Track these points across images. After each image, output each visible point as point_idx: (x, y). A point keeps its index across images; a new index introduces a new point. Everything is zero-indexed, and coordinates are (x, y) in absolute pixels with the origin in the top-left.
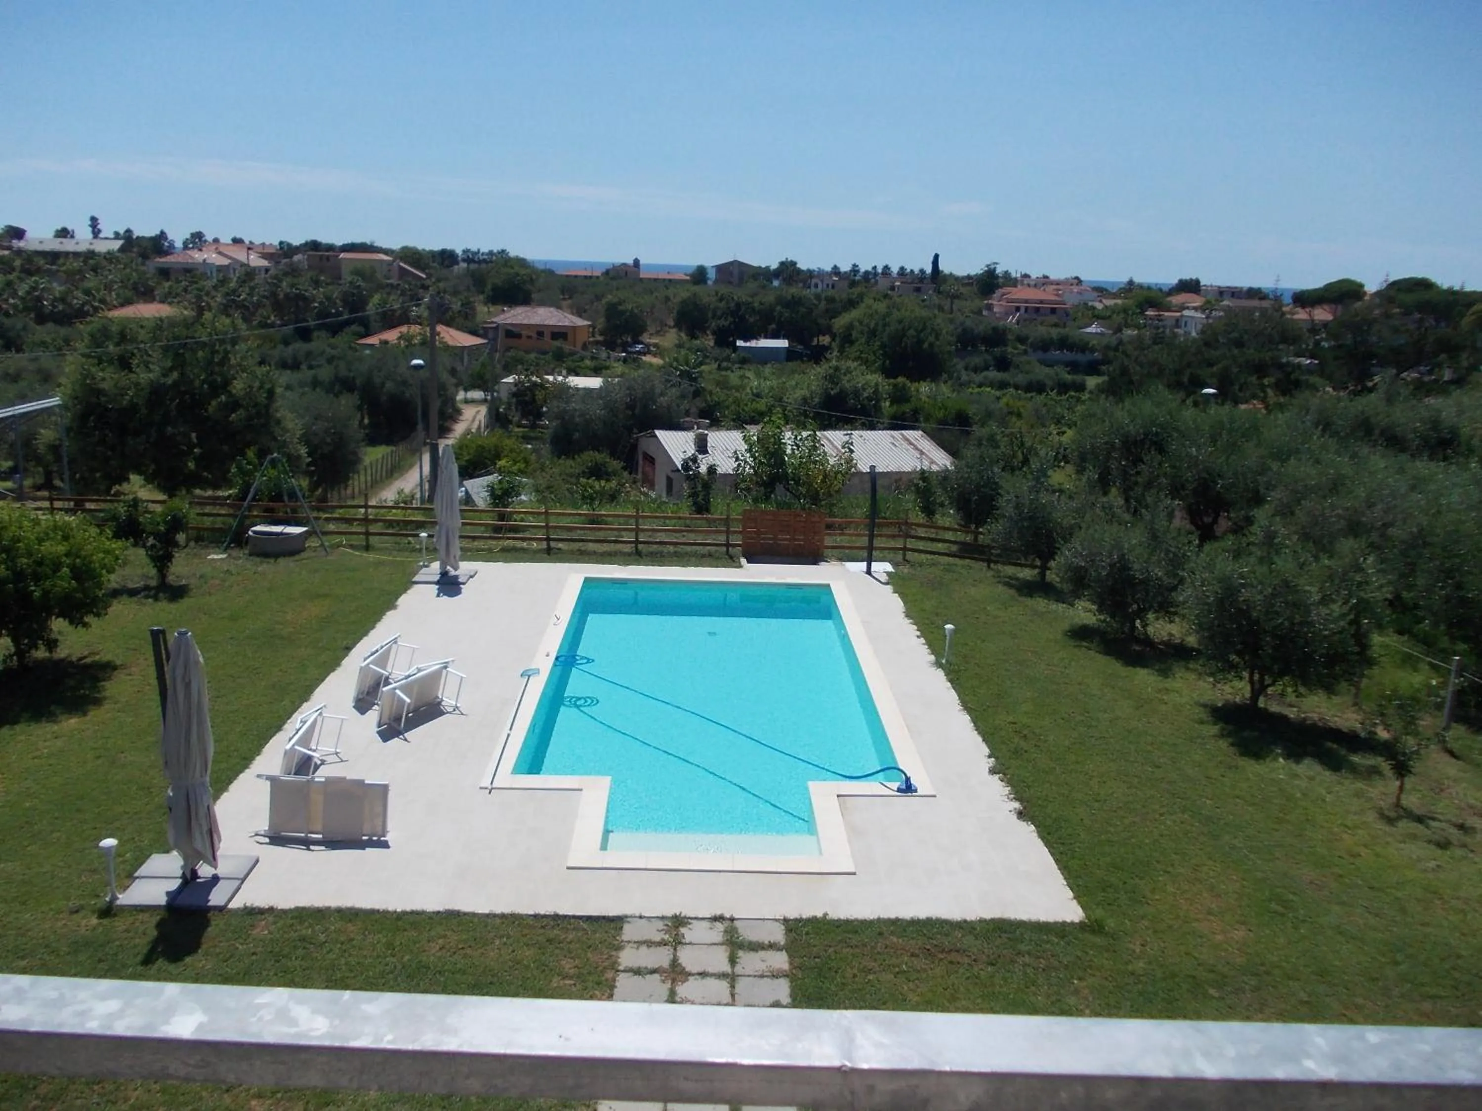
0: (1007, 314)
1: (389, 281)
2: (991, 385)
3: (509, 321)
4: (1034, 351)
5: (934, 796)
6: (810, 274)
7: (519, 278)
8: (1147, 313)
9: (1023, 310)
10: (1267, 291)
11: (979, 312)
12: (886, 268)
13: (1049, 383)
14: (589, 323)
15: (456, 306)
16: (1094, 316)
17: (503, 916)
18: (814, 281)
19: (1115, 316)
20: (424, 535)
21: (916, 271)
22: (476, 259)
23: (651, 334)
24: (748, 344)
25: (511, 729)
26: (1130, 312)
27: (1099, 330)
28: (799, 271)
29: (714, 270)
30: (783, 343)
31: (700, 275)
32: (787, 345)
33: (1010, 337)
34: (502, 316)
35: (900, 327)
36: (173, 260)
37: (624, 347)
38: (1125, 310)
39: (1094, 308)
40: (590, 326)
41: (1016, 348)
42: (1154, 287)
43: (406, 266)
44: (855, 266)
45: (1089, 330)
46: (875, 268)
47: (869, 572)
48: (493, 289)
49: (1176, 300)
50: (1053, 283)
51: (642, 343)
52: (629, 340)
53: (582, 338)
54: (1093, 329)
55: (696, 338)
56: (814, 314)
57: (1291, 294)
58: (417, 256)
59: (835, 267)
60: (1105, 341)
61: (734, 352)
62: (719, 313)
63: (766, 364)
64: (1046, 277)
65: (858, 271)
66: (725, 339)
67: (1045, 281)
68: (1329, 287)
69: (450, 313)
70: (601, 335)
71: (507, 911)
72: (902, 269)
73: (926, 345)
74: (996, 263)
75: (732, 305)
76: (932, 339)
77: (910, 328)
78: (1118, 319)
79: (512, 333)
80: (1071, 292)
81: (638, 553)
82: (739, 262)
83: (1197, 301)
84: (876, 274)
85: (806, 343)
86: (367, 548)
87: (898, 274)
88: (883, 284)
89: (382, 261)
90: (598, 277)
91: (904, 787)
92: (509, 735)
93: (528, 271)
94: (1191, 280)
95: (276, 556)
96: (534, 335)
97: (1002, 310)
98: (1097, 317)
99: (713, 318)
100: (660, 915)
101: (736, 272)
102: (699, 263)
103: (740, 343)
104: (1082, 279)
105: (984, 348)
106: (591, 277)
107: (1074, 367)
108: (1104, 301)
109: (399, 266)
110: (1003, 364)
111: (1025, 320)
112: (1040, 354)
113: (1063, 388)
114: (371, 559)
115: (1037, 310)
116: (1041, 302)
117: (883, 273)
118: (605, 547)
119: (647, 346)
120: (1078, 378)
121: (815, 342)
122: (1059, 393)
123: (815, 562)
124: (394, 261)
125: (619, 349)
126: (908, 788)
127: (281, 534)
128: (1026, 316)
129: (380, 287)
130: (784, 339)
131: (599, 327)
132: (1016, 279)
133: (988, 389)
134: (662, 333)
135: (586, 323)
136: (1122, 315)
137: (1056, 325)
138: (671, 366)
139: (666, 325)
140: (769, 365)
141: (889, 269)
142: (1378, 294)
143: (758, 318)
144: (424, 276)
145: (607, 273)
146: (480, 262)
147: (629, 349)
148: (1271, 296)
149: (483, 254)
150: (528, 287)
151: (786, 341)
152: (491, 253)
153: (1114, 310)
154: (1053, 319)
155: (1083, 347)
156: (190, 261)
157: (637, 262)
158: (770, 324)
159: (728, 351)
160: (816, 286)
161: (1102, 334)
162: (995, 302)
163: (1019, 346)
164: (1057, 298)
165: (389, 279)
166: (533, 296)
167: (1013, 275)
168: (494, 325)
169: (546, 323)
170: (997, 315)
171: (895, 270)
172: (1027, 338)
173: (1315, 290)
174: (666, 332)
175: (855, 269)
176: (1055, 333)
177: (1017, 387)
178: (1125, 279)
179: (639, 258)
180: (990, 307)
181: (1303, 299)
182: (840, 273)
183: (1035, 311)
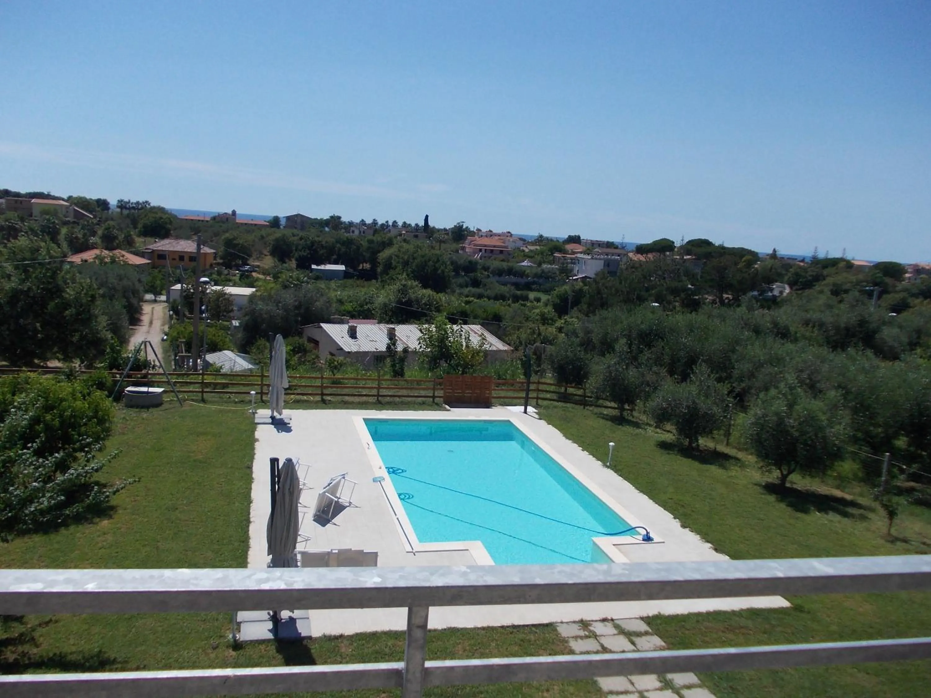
0: (474, 253)
1: (67, 219)
2: (473, 296)
3: (160, 248)
4: (494, 276)
5: (664, 542)
6: (351, 224)
7: (162, 220)
8: (555, 255)
9: (483, 251)
10: (617, 244)
11: (457, 251)
12: (395, 222)
13: (508, 295)
14: (214, 251)
15: (121, 237)
16: (525, 256)
17: (483, 628)
18: (352, 229)
19: (536, 256)
20: (253, 392)
21: (413, 225)
22: (128, 206)
23: (254, 259)
24: (319, 268)
25: (396, 515)
26: (545, 254)
27: (529, 264)
28: (342, 223)
29: (285, 219)
30: (342, 268)
31: (275, 222)
32: (344, 269)
33: (479, 267)
34: (155, 245)
35: (423, 260)
37: (237, 267)
38: (542, 253)
39: (523, 251)
40: (214, 253)
41: (482, 274)
42: (555, 240)
43: (79, 210)
44: (374, 220)
45: (523, 264)
46: (387, 222)
47: (525, 412)
48: (144, 227)
49: (569, 247)
50: (496, 235)
51: (248, 265)
52: (241, 262)
53: (210, 260)
54: (525, 263)
55: (285, 263)
56: (361, 250)
57: (635, 246)
58: (86, 203)
59: (363, 220)
60: (534, 271)
61: (311, 272)
62: (300, 247)
63: (331, 280)
64: (491, 231)
65: (377, 223)
66: (304, 264)
67: (490, 234)
68: (655, 243)
69: (117, 242)
70: (221, 258)
71: (485, 625)
72: (405, 223)
73: (439, 271)
74: (463, 222)
75: (308, 242)
76: (442, 268)
77: (429, 261)
78: (538, 258)
79: (161, 256)
80: (509, 241)
81: (379, 402)
82: (301, 215)
83: (579, 248)
84: (388, 226)
85: (355, 268)
86: (203, 401)
87: (402, 226)
88: (394, 232)
89: (62, 205)
90: (207, 221)
91: (646, 538)
92: (398, 519)
93: (167, 216)
94: (575, 236)
95: (148, 407)
96: (177, 258)
97: (471, 250)
98: (527, 256)
99: (296, 250)
100: (572, 620)
101: (299, 221)
102: (275, 215)
103: (314, 267)
104: (512, 233)
105: (463, 274)
106: (202, 221)
107: (517, 286)
108: (528, 247)
109: (75, 209)
110: (476, 283)
111: (485, 257)
112: (497, 278)
113: (516, 299)
114: (213, 409)
115: (492, 251)
116: (494, 246)
117: (392, 225)
118: (357, 399)
119: (253, 266)
120: (524, 293)
121: (361, 268)
122: (514, 302)
123: (488, 407)
124: (71, 206)
125: (233, 269)
126: (648, 539)
127: (148, 393)
128: (486, 255)
129: (65, 223)
130: (341, 264)
131: (220, 253)
132: (473, 231)
133: (472, 299)
134: (260, 259)
135: (213, 251)
136: (540, 256)
137: (503, 260)
138: (288, 281)
139: (263, 254)
140: (333, 281)
141: (397, 223)
142: (682, 247)
143: (325, 251)
144: (92, 216)
145: (214, 218)
146: (130, 209)
147: (241, 269)
148: (620, 247)
149: (132, 204)
150: (169, 226)
151: (344, 266)
152: (138, 203)
153: (535, 252)
154: (501, 257)
155: (521, 274)
157: (234, 213)
158: (333, 255)
159: (307, 272)
160: (353, 232)
161: (531, 266)
162: (466, 246)
163: (484, 272)
164: (503, 244)
165: (66, 217)
166: (172, 232)
167: (472, 229)
168: (150, 251)
169: (186, 250)
170: (469, 254)
171: (400, 224)
172: (489, 268)
173: (648, 244)
174: (263, 258)
175: (375, 222)
176: (505, 265)
177: (489, 298)
178: (537, 234)
179: (236, 210)
180: (463, 248)
181: (641, 249)
182: (365, 224)
183: (491, 252)
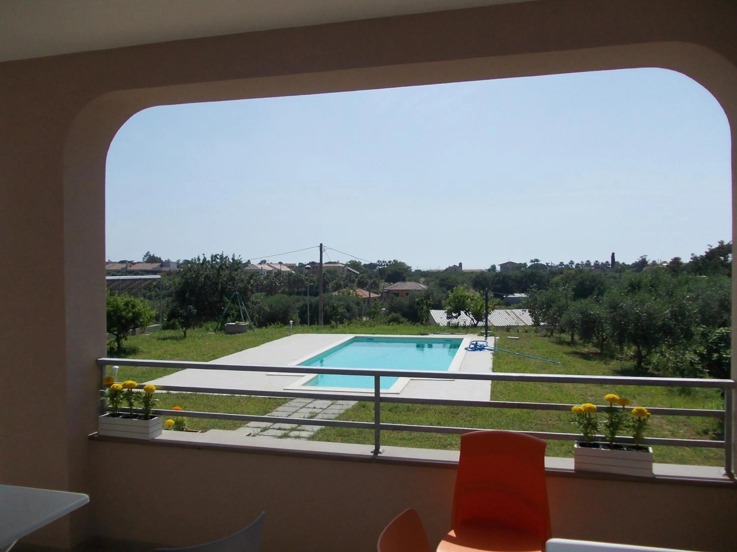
3: (393, 288)
7: (400, 271)
15: (370, 283)
22: (383, 264)
34: (390, 287)
36: (249, 268)
43: (350, 269)
44: (573, 262)
46: (583, 262)
48: (389, 277)
58: (355, 264)
59: (562, 263)
65: (573, 264)
69: (368, 287)
77: (587, 280)
89: (340, 267)
93: (403, 267)
95: (234, 333)
99: (492, 284)
101: (510, 267)
103: (505, 296)
109: (348, 269)
117: (586, 264)
124: (345, 267)
127: (236, 325)
129: (337, 277)
144: (359, 273)
145: (446, 270)
149: (386, 262)
150: (404, 275)
152: (390, 262)
156: (256, 269)
157: (461, 266)
158: (521, 286)
159: (499, 299)
160: (550, 270)
165: (343, 275)
166: (406, 278)
168: (386, 290)
169: (410, 289)
